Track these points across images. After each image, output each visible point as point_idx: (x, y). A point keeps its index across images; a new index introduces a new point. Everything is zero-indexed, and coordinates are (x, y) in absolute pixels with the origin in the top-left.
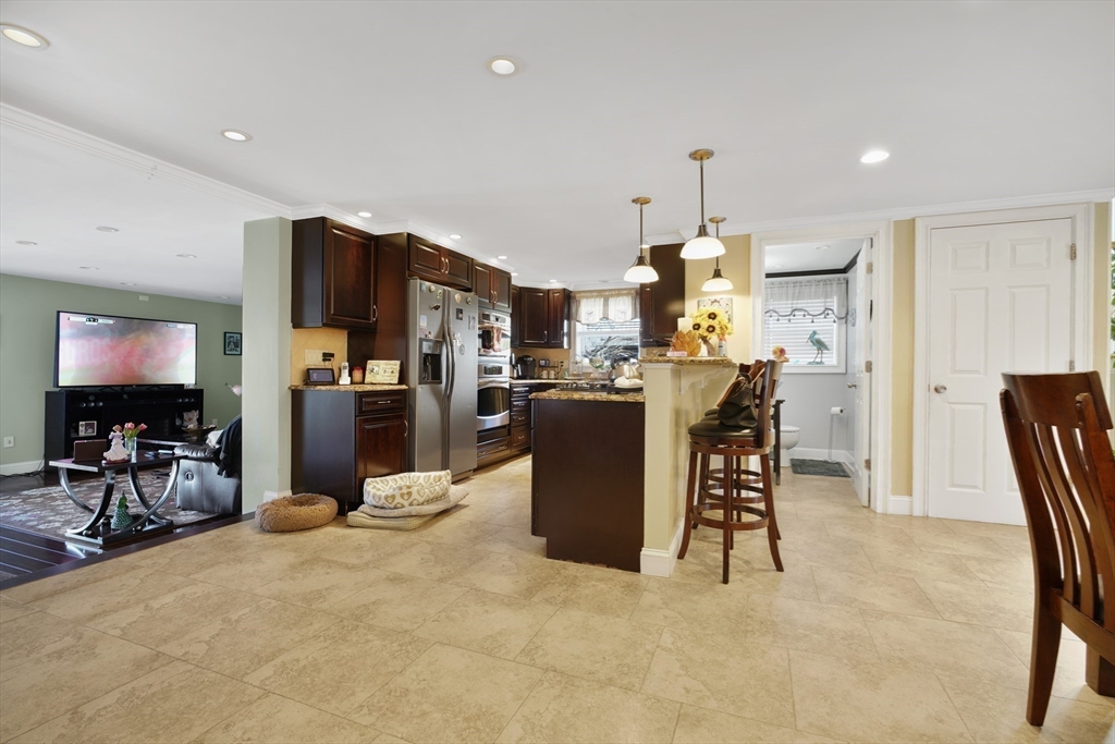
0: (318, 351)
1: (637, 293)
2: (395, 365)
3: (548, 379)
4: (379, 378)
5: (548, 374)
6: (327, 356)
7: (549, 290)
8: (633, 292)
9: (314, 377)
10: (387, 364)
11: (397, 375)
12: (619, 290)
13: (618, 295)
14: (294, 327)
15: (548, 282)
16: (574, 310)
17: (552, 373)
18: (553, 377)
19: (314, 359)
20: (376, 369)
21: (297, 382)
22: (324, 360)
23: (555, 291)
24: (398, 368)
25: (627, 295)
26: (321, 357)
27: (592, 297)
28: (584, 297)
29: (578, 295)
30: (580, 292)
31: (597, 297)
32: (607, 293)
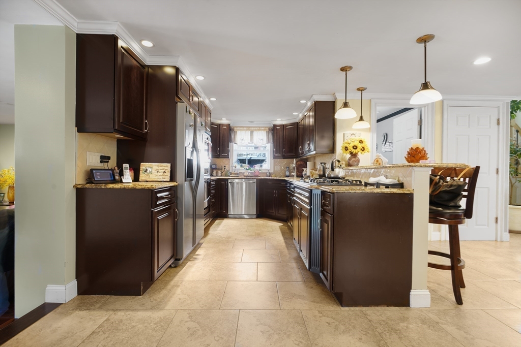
0: (97, 154)
1: (269, 129)
2: (167, 166)
3: (217, 176)
4: (153, 177)
5: (217, 173)
6: (105, 159)
7: (220, 124)
8: (267, 129)
9: (98, 176)
10: (159, 166)
11: (169, 174)
12: (259, 127)
13: (259, 130)
14: (79, 131)
15: (221, 120)
16: (233, 136)
17: (219, 173)
18: (220, 175)
19: (94, 161)
20: (149, 170)
21: (81, 181)
22: (101, 162)
23: (223, 125)
24: (169, 169)
25: (264, 130)
26: (99, 160)
27: (244, 130)
28: (239, 130)
29: (235, 129)
30: (237, 127)
31: (247, 130)
32: (252, 129)
